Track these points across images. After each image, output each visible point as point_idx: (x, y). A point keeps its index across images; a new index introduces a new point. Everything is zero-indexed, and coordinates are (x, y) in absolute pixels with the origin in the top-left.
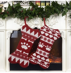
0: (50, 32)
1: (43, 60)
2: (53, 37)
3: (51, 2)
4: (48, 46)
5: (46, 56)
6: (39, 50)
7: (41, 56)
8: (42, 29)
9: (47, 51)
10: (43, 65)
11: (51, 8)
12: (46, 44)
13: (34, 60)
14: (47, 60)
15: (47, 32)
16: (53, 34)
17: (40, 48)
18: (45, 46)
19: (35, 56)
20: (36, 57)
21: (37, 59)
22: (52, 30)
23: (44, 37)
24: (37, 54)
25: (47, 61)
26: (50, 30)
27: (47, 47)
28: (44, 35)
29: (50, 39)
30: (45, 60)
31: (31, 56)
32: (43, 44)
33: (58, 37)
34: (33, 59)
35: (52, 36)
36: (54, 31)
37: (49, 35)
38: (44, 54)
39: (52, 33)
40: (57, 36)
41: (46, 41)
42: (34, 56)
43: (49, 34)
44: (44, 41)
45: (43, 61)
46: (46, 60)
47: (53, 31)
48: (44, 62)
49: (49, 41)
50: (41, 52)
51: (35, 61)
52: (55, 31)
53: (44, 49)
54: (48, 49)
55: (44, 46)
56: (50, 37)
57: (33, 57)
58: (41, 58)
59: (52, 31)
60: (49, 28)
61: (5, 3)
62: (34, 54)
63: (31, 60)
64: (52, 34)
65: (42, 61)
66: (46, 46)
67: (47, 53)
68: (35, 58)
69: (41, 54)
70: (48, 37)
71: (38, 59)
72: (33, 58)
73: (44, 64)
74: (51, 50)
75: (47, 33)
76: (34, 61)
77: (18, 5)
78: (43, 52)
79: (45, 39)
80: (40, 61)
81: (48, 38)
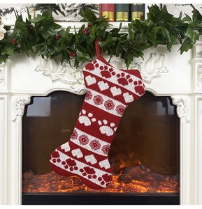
0: (114, 79)
1: (89, 164)
2: (122, 94)
3: (147, 11)
4: (105, 122)
5: (100, 152)
6: (80, 133)
7: (86, 152)
8: (88, 71)
9: (104, 137)
10: (90, 177)
11: (148, 27)
12: (99, 114)
13: (63, 163)
14: (102, 164)
15: (104, 78)
16: (121, 85)
17: (82, 127)
18: (97, 121)
19: (66, 151)
20: (69, 154)
21: (72, 159)
22: (120, 72)
23: (94, 93)
24: (73, 146)
25: (102, 166)
26: (114, 74)
27: (103, 124)
28: (95, 87)
29: (112, 99)
30: (98, 162)
31: (56, 150)
32: (90, 115)
33: (138, 94)
34: (62, 160)
35: (119, 89)
36: (126, 74)
37: (110, 88)
38: (95, 145)
39: (120, 81)
40: (134, 92)
41: (102, 107)
42: (63, 151)
43: (111, 85)
44: (96, 105)
45: (91, 167)
46: (100, 163)
47: (123, 75)
48: (95, 169)
49: (109, 105)
50: (84, 140)
51: (66, 167)
52: (128, 77)
53: (93, 130)
54: (107, 130)
55: (94, 120)
56: (114, 95)
57: (60, 153)
58: (84, 157)
59: (118, 76)
60: (109, 67)
61: (7, 11)
62: (66, 146)
63: (55, 164)
64: (118, 84)
65: (86, 166)
66: (100, 123)
67: (103, 144)
68: (68, 157)
69: (84, 147)
70: (107, 93)
71: (76, 161)
72: (60, 158)
73: (95, 177)
74: (115, 133)
75: (105, 81)
76: (63, 167)
77: (44, 18)
78: (91, 138)
79: (98, 100)
80: (80, 165)
81: (105, 98)
